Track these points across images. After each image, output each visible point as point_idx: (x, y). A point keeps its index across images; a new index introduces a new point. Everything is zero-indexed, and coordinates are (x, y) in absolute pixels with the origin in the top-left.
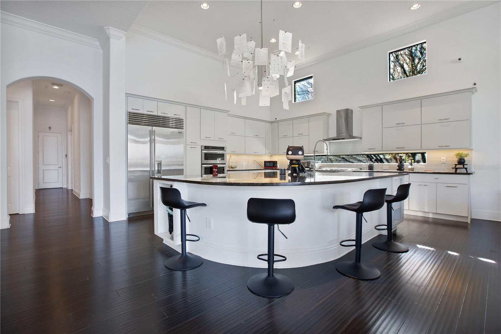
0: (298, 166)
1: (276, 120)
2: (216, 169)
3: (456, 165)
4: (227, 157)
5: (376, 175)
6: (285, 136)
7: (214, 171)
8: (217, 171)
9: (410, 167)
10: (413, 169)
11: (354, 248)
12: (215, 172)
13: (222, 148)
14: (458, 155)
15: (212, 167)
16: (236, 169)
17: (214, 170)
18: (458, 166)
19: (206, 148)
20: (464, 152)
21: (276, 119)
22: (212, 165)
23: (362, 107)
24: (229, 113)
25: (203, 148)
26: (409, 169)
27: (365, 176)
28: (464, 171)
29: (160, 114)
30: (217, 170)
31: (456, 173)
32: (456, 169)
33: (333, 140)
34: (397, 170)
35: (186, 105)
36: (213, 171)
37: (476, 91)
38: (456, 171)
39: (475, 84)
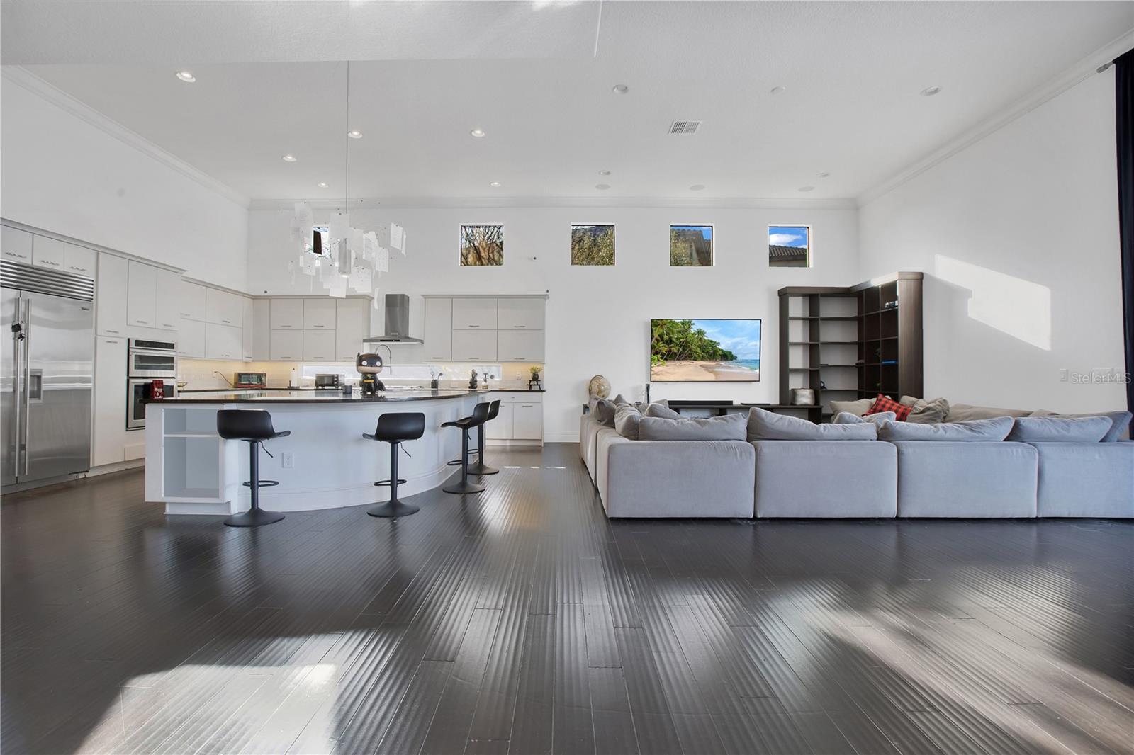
0: (373, 381)
1: (266, 294)
2: (159, 388)
3: (530, 381)
4: (179, 364)
5: (441, 394)
6: (287, 327)
7: (156, 392)
8: (163, 391)
9: (484, 384)
10: (487, 387)
11: (461, 466)
12: (158, 394)
13: (171, 346)
14: (532, 369)
15: (152, 384)
16: (186, 388)
17: (156, 389)
18: (532, 383)
19: (140, 343)
20: (538, 367)
21: (266, 292)
22: (150, 381)
23: (426, 297)
24: (185, 274)
25: (133, 344)
26: (483, 387)
27: (429, 395)
28: (537, 388)
29: (37, 263)
30: (161, 390)
31: (530, 391)
32: (531, 386)
33: (381, 341)
34: (469, 387)
35: (99, 250)
36: (153, 392)
37: (548, 298)
38: (530, 388)
39: (548, 291)
